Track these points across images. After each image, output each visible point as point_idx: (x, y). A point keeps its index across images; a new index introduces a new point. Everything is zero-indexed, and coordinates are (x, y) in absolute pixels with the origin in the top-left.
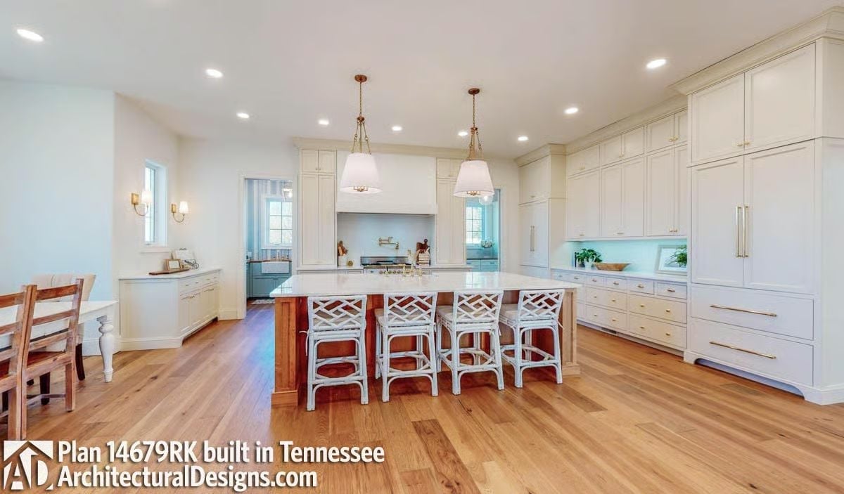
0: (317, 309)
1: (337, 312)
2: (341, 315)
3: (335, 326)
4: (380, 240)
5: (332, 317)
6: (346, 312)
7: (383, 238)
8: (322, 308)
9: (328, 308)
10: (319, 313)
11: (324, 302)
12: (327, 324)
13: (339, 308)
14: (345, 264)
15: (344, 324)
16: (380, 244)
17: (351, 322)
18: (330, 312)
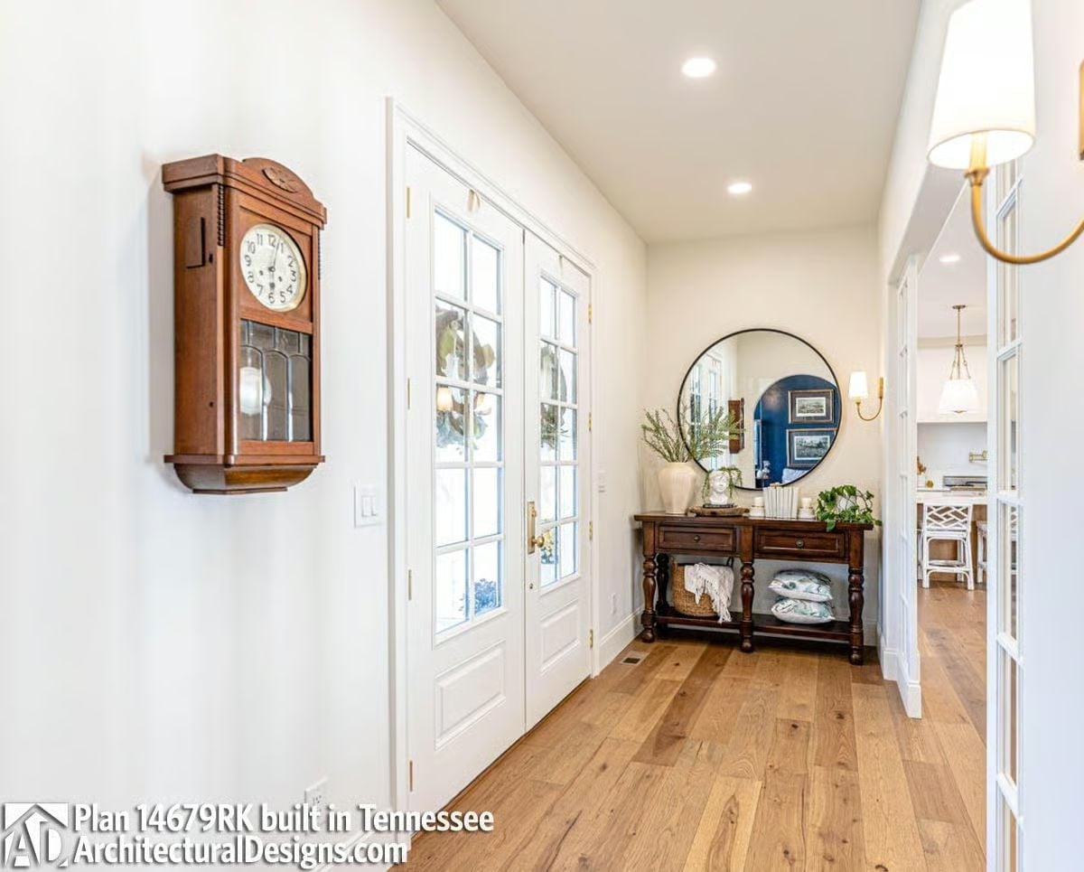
0: (930, 513)
1: (947, 517)
2: (950, 519)
3: (944, 527)
4: (971, 455)
5: (942, 520)
6: (954, 517)
7: (974, 452)
8: (934, 512)
9: (940, 512)
10: (932, 516)
11: (936, 507)
12: (938, 526)
13: (948, 513)
14: (923, 485)
15: (951, 526)
16: (971, 461)
17: (958, 526)
18: (941, 516)
